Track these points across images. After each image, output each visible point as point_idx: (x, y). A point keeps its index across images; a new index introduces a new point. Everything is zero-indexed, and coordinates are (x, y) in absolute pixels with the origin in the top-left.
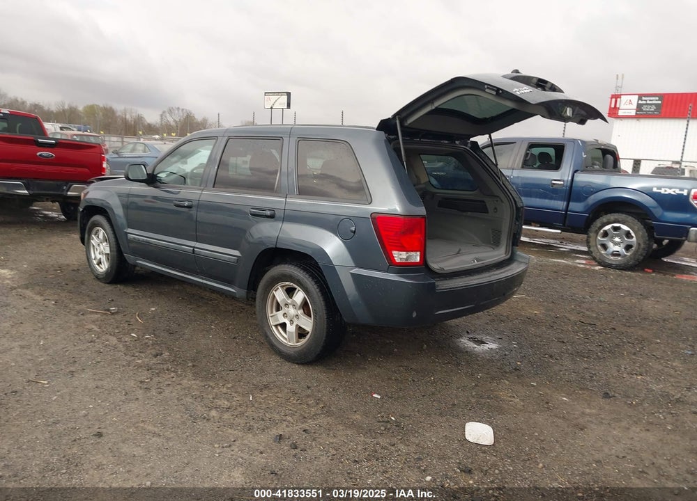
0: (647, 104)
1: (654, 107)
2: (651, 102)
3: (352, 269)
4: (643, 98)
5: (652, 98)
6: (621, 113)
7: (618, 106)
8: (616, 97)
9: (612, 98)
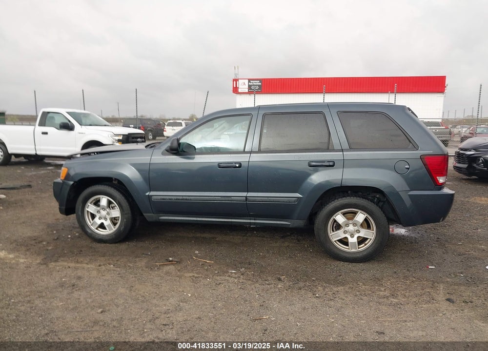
0: (253, 85)
1: (258, 87)
2: (255, 84)
3: (408, 192)
4: (251, 81)
5: (256, 82)
6: (240, 91)
7: (238, 86)
8: (236, 80)
9: (233, 81)
